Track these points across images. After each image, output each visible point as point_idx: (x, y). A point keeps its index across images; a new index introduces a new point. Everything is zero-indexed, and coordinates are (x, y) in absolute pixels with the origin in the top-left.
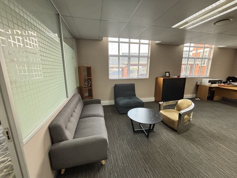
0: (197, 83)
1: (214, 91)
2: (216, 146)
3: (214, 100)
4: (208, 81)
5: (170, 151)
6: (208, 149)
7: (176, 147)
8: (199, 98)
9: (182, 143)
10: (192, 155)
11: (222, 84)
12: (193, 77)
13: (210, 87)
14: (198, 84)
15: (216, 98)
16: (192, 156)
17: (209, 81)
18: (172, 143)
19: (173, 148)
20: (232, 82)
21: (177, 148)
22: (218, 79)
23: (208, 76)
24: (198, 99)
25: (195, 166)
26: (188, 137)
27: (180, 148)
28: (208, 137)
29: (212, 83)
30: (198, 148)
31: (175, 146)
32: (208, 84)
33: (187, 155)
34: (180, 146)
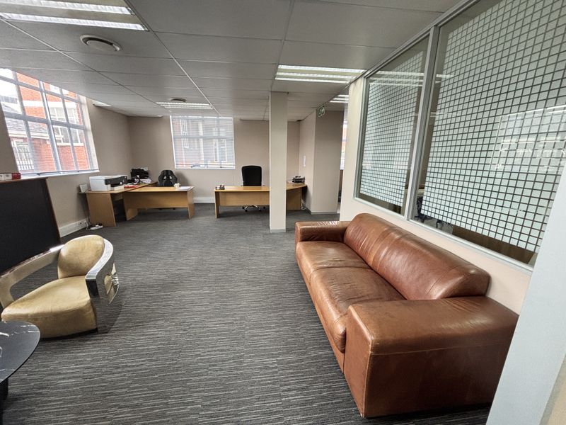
0: (79, 189)
1: (122, 200)
2: (179, 301)
3: (128, 219)
4: (103, 182)
5: (111, 394)
6: (172, 315)
7: (119, 370)
8: (100, 225)
9: (129, 346)
10: (159, 349)
11: (129, 185)
12: (62, 174)
13: (111, 194)
14: (83, 191)
15: (130, 214)
16: (161, 353)
17: (107, 182)
18: (104, 370)
19: (116, 377)
20: (141, 178)
21: (123, 367)
22: (119, 176)
23: (98, 171)
24: (97, 227)
25: (175, 364)
26: (129, 321)
27: (128, 361)
28: (160, 294)
29: (113, 186)
30: (161, 327)
31: (118, 368)
32: (107, 189)
33: (151, 361)
34: (126, 357)
